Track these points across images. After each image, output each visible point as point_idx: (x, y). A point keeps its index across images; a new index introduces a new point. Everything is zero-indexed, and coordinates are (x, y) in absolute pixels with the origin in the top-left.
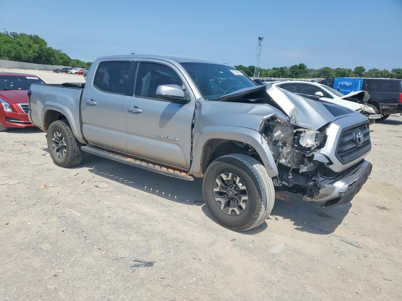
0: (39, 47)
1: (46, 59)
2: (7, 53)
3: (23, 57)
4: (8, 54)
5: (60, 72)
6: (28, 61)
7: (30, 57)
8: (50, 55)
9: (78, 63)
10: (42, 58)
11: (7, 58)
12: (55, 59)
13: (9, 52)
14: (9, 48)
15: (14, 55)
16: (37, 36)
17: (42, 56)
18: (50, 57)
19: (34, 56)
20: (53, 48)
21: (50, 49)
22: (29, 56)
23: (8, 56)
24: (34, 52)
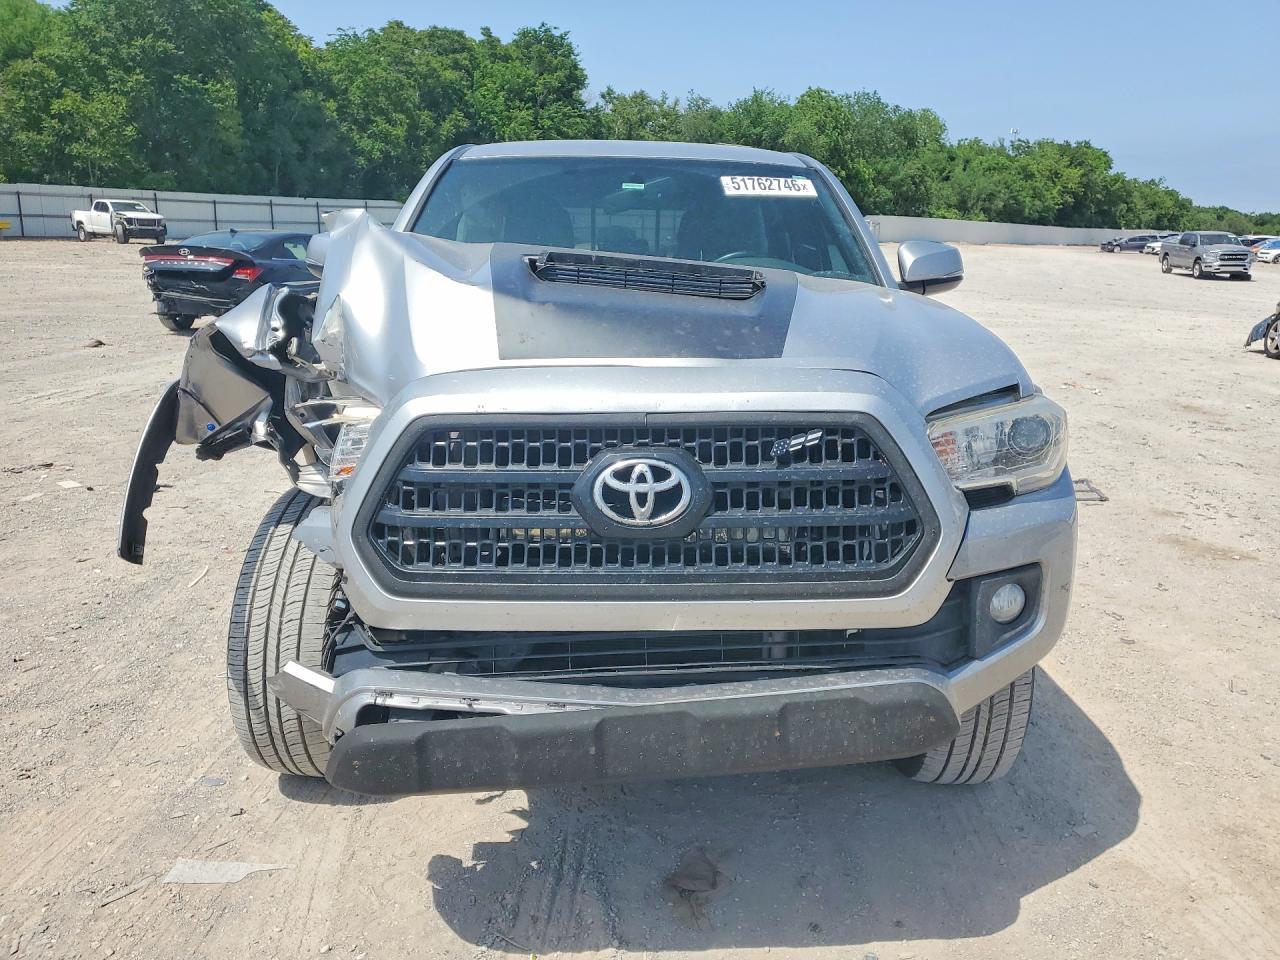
0: (1083, 175)
1: (1101, 212)
2: (985, 201)
3: (1027, 210)
4: (987, 205)
5: (1117, 249)
6: (1041, 221)
7: (1047, 209)
8: (1114, 199)
9: (1220, 218)
10: (1084, 210)
11: (982, 216)
12: (1129, 210)
13: (991, 197)
14: (992, 186)
15: (1001, 204)
16: (1087, 143)
17: (1087, 202)
18: (1115, 204)
19: (1062, 204)
20: (1129, 177)
21: (1117, 178)
22: (1046, 204)
23: (985, 210)
24: (1065, 191)
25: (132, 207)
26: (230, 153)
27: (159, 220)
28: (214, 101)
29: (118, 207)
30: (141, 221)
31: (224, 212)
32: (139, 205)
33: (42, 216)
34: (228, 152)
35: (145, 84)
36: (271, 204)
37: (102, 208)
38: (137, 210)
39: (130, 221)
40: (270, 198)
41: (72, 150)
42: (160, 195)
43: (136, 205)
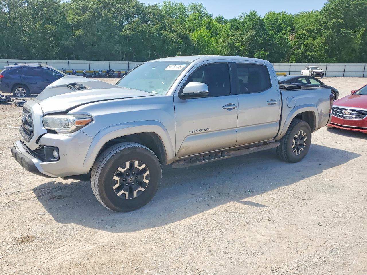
25: (316, 68)
26: (355, 51)
27: (322, 72)
28: (352, 35)
29: (312, 68)
30: (317, 72)
31: (348, 69)
32: (318, 68)
33: (295, 71)
34: (354, 50)
35: (331, 33)
36: (365, 66)
37: (308, 69)
38: (318, 69)
39: (314, 72)
40: (365, 64)
41: (307, 54)
42: (328, 64)
43: (317, 68)
